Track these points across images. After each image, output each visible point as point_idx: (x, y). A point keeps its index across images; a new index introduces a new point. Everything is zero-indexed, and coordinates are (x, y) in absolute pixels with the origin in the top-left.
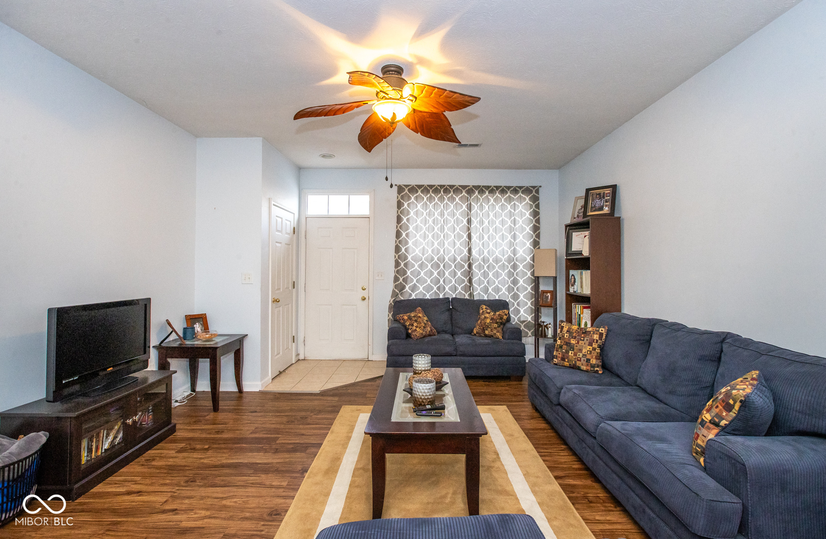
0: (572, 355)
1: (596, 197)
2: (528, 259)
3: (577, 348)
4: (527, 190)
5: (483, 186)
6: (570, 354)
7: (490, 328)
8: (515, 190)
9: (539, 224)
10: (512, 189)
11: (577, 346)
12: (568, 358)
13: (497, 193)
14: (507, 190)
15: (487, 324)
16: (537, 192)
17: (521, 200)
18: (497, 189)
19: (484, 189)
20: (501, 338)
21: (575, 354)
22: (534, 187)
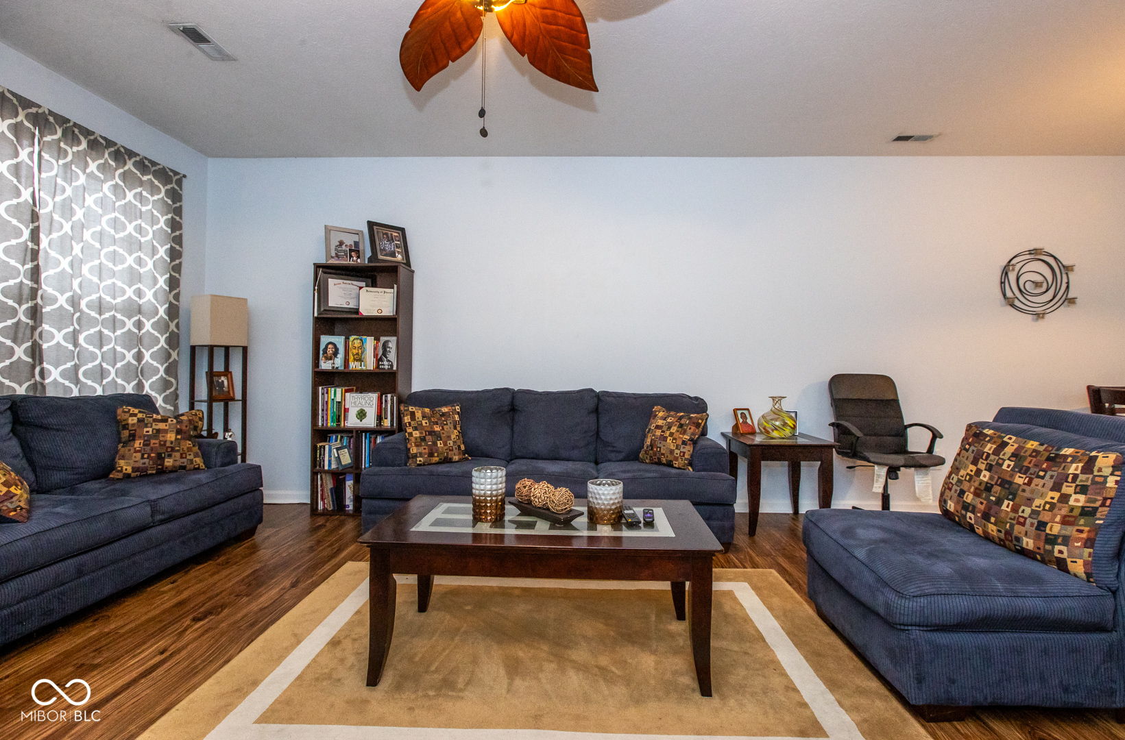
0: (442, 445)
1: (384, 238)
2: (162, 311)
3: (444, 435)
4: (165, 175)
5: (75, 125)
6: (439, 445)
7: (178, 451)
8: (144, 165)
9: (181, 246)
10: (138, 159)
11: (443, 433)
12: (437, 451)
13: (106, 156)
14: (127, 157)
15: (168, 444)
16: (179, 183)
17: (154, 190)
18: (107, 147)
19: (76, 131)
20: (204, 467)
21: (445, 444)
22: (176, 173)
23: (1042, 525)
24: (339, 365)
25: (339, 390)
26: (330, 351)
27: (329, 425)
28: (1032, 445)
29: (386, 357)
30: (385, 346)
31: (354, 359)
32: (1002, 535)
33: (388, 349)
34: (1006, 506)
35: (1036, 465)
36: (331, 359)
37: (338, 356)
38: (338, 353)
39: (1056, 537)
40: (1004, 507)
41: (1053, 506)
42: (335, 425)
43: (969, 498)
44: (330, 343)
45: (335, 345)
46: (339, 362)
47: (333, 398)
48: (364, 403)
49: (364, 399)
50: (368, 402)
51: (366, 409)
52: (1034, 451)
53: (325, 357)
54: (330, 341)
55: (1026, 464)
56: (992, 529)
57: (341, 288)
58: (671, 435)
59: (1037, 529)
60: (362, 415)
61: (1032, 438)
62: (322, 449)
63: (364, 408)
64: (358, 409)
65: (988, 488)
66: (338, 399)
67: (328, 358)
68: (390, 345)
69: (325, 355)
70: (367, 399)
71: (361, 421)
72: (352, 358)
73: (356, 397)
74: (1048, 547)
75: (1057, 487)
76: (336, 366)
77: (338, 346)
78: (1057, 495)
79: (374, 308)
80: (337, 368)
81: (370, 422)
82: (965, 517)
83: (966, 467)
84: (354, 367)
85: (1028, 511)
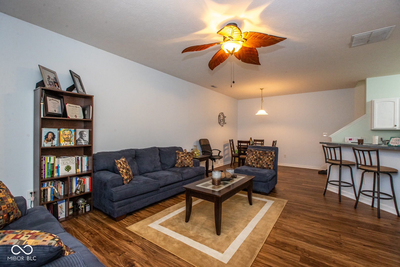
23: (267, 163)
24: (55, 144)
25: (52, 158)
26: (50, 136)
27: (46, 177)
28: (261, 151)
29: (83, 139)
30: (81, 133)
31: (65, 141)
32: (260, 166)
33: (84, 135)
34: (260, 161)
35: (263, 155)
36: (50, 141)
37: (55, 139)
38: (55, 138)
39: (269, 164)
40: (260, 162)
41: (268, 160)
42: (50, 176)
43: (253, 161)
44: (50, 132)
45: (53, 134)
46: (55, 142)
47: (48, 162)
48: (69, 163)
49: (69, 160)
50: (71, 161)
51: (70, 165)
52: (262, 152)
53: (47, 140)
54: (50, 131)
55: (261, 154)
56: (258, 166)
57: (52, 102)
58: (188, 158)
59: (266, 164)
60: (68, 168)
61: (261, 150)
62: (46, 191)
63: (69, 165)
64: (66, 166)
65: (256, 159)
66: (52, 162)
67: (48, 141)
68: (85, 133)
69: (47, 139)
70: (70, 160)
71: (68, 171)
72: (63, 140)
73: (64, 160)
74: (268, 166)
75: (268, 157)
76: (54, 144)
77: (55, 134)
78: (268, 158)
79: (73, 115)
80: (54, 146)
81: (73, 171)
82: (253, 165)
83: (251, 156)
84: (65, 145)
85: (264, 161)
